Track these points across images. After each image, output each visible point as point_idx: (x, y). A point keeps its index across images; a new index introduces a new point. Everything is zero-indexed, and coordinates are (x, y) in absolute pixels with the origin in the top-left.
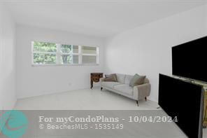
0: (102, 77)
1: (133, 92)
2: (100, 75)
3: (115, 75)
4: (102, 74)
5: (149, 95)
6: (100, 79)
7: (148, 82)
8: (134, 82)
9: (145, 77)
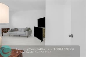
0: (9, 30)
1: (26, 34)
2: (8, 29)
3: (17, 28)
4: (9, 29)
5: (31, 34)
6: (8, 31)
7: (31, 30)
8: (26, 30)
9: (30, 28)
